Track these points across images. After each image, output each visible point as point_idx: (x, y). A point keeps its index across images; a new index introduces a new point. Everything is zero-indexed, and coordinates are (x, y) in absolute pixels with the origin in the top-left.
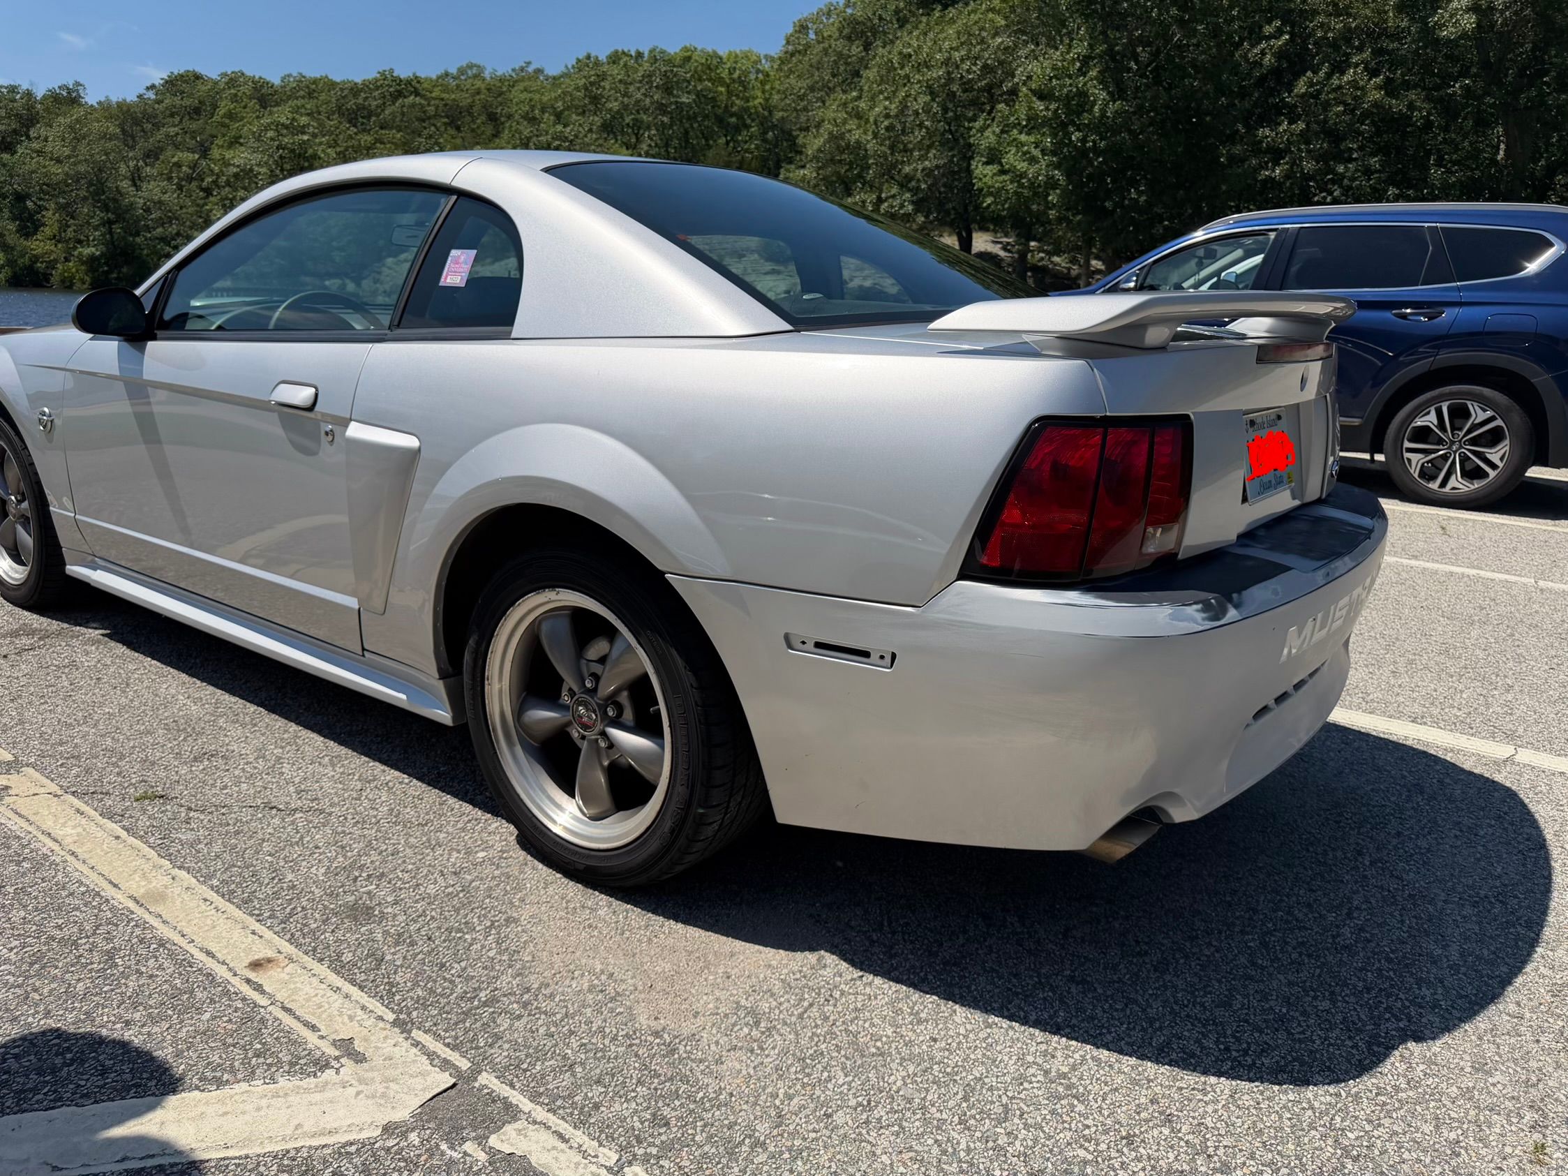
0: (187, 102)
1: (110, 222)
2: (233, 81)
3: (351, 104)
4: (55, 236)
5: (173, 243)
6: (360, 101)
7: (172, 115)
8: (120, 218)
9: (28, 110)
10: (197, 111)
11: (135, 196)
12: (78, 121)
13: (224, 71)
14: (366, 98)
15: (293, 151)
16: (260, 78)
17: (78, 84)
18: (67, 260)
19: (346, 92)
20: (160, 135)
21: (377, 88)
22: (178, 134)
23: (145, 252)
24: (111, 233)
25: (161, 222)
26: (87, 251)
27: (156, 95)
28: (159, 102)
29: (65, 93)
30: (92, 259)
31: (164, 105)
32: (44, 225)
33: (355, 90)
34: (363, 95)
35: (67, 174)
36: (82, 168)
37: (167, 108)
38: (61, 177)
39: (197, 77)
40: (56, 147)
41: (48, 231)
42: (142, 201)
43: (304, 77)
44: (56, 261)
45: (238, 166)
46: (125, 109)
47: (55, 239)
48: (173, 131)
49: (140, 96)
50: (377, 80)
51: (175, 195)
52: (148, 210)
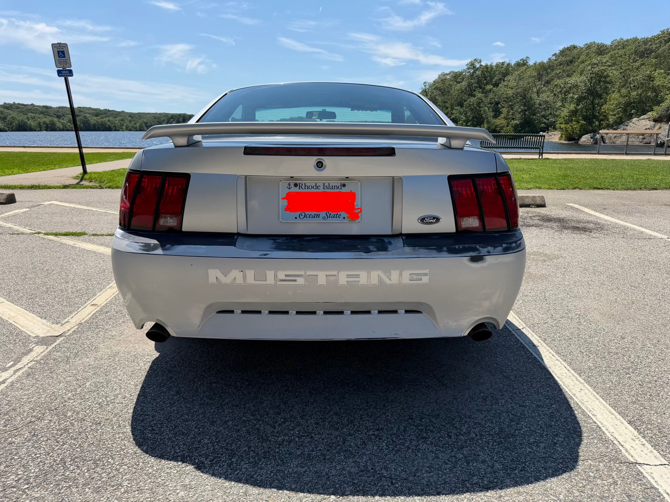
0: (568, 59)
1: (526, 110)
2: (589, 47)
3: (642, 49)
4: (505, 117)
5: (548, 118)
6: (648, 46)
7: (561, 65)
8: (529, 108)
9: (506, 70)
10: (571, 62)
11: (537, 99)
12: (522, 72)
13: (586, 43)
14: (651, 45)
15: (597, 74)
16: (601, 43)
17: (527, 57)
18: (507, 126)
19: (641, 43)
20: (553, 74)
21: (658, 39)
22: (560, 72)
23: (536, 122)
24: (525, 114)
25: (545, 109)
26: (514, 122)
27: (556, 57)
28: (556, 60)
29: (522, 62)
30: (517, 125)
31: (558, 61)
32: (502, 113)
33: (646, 41)
34: (650, 43)
35: (513, 93)
36: (519, 91)
37: (558, 62)
38: (511, 95)
39: (575, 47)
40: (512, 84)
41: (503, 115)
42: (538, 101)
43: (622, 40)
44: (503, 127)
45: (571, 84)
46: (542, 65)
47: (506, 118)
48: (558, 71)
49: (549, 59)
50: (659, 35)
51: (553, 98)
52: (540, 105)
